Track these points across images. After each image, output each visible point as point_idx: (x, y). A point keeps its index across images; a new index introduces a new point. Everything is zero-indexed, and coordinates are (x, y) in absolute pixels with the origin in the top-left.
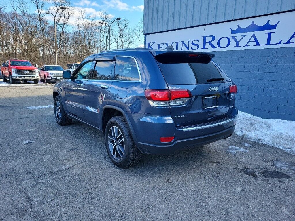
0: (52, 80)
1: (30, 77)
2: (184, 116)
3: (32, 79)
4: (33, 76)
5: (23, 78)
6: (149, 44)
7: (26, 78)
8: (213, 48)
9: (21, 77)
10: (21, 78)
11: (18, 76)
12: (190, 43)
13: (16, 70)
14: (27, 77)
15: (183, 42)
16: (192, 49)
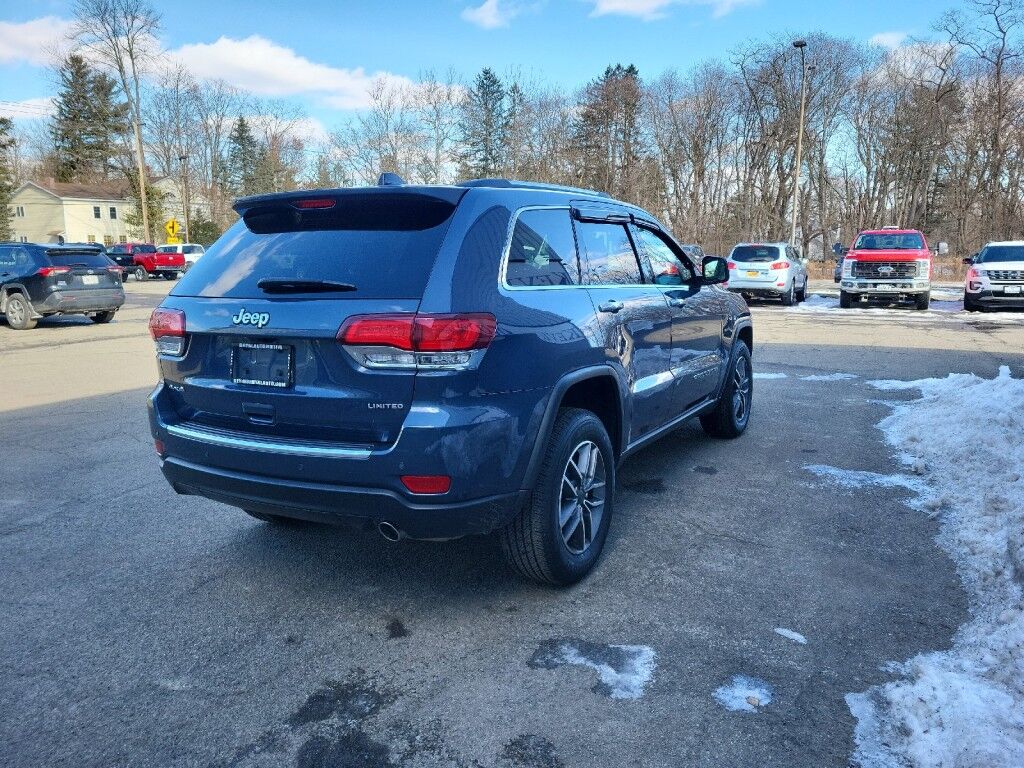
0: (983, 298)
1: (895, 285)
2: (183, 390)
3: (902, 293)
4: (906, 281)
5: (869, 289)
7: (880, 288)
9: (865, 285)
10: (863, 290)
11: (856, 282)
13: (854, 263)
14: (884, 288)
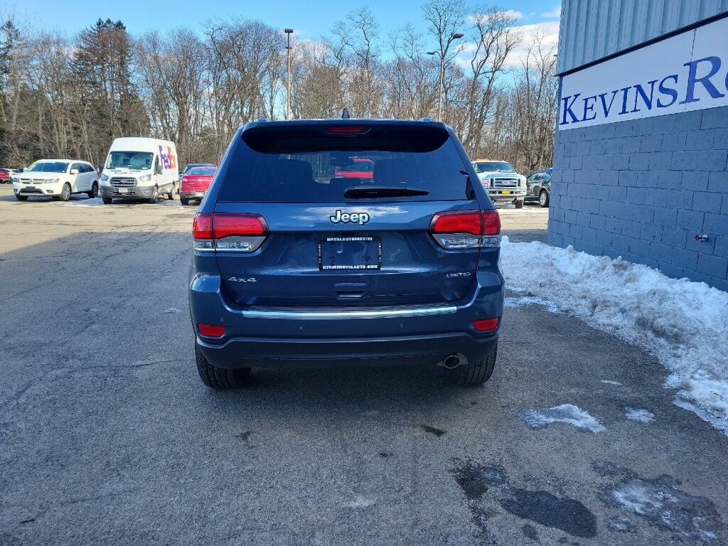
2: (254, 280)
6: (566, 99)
8: (713, 97)
12: (657, 85)
15: (639, 88)
16: (659, 105)
